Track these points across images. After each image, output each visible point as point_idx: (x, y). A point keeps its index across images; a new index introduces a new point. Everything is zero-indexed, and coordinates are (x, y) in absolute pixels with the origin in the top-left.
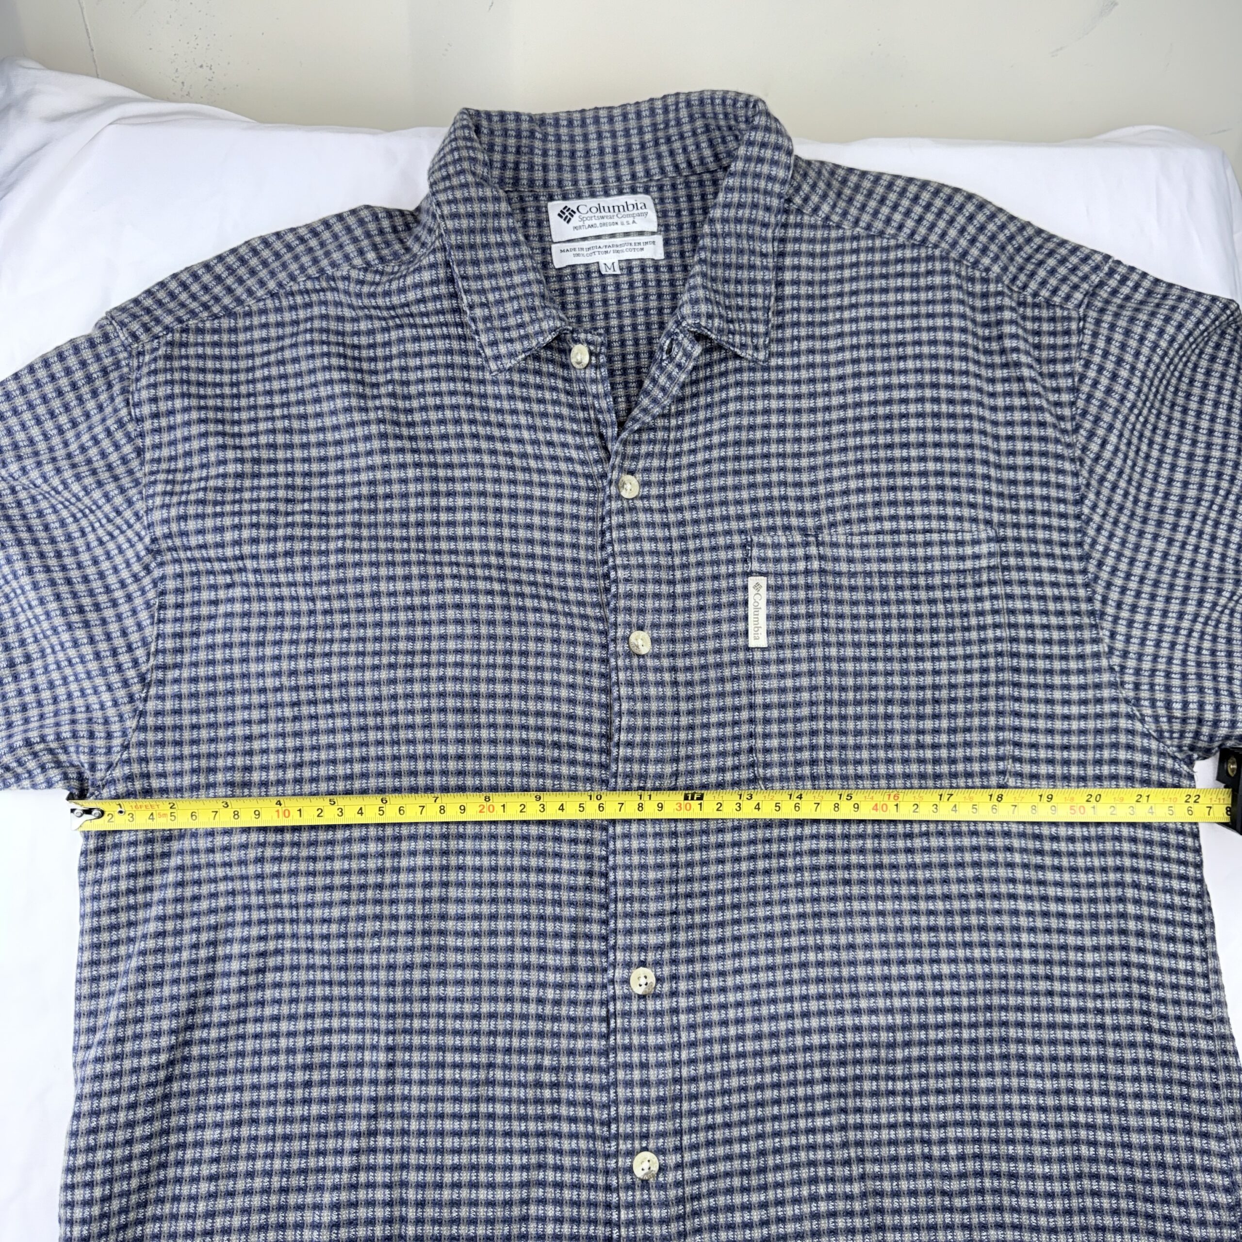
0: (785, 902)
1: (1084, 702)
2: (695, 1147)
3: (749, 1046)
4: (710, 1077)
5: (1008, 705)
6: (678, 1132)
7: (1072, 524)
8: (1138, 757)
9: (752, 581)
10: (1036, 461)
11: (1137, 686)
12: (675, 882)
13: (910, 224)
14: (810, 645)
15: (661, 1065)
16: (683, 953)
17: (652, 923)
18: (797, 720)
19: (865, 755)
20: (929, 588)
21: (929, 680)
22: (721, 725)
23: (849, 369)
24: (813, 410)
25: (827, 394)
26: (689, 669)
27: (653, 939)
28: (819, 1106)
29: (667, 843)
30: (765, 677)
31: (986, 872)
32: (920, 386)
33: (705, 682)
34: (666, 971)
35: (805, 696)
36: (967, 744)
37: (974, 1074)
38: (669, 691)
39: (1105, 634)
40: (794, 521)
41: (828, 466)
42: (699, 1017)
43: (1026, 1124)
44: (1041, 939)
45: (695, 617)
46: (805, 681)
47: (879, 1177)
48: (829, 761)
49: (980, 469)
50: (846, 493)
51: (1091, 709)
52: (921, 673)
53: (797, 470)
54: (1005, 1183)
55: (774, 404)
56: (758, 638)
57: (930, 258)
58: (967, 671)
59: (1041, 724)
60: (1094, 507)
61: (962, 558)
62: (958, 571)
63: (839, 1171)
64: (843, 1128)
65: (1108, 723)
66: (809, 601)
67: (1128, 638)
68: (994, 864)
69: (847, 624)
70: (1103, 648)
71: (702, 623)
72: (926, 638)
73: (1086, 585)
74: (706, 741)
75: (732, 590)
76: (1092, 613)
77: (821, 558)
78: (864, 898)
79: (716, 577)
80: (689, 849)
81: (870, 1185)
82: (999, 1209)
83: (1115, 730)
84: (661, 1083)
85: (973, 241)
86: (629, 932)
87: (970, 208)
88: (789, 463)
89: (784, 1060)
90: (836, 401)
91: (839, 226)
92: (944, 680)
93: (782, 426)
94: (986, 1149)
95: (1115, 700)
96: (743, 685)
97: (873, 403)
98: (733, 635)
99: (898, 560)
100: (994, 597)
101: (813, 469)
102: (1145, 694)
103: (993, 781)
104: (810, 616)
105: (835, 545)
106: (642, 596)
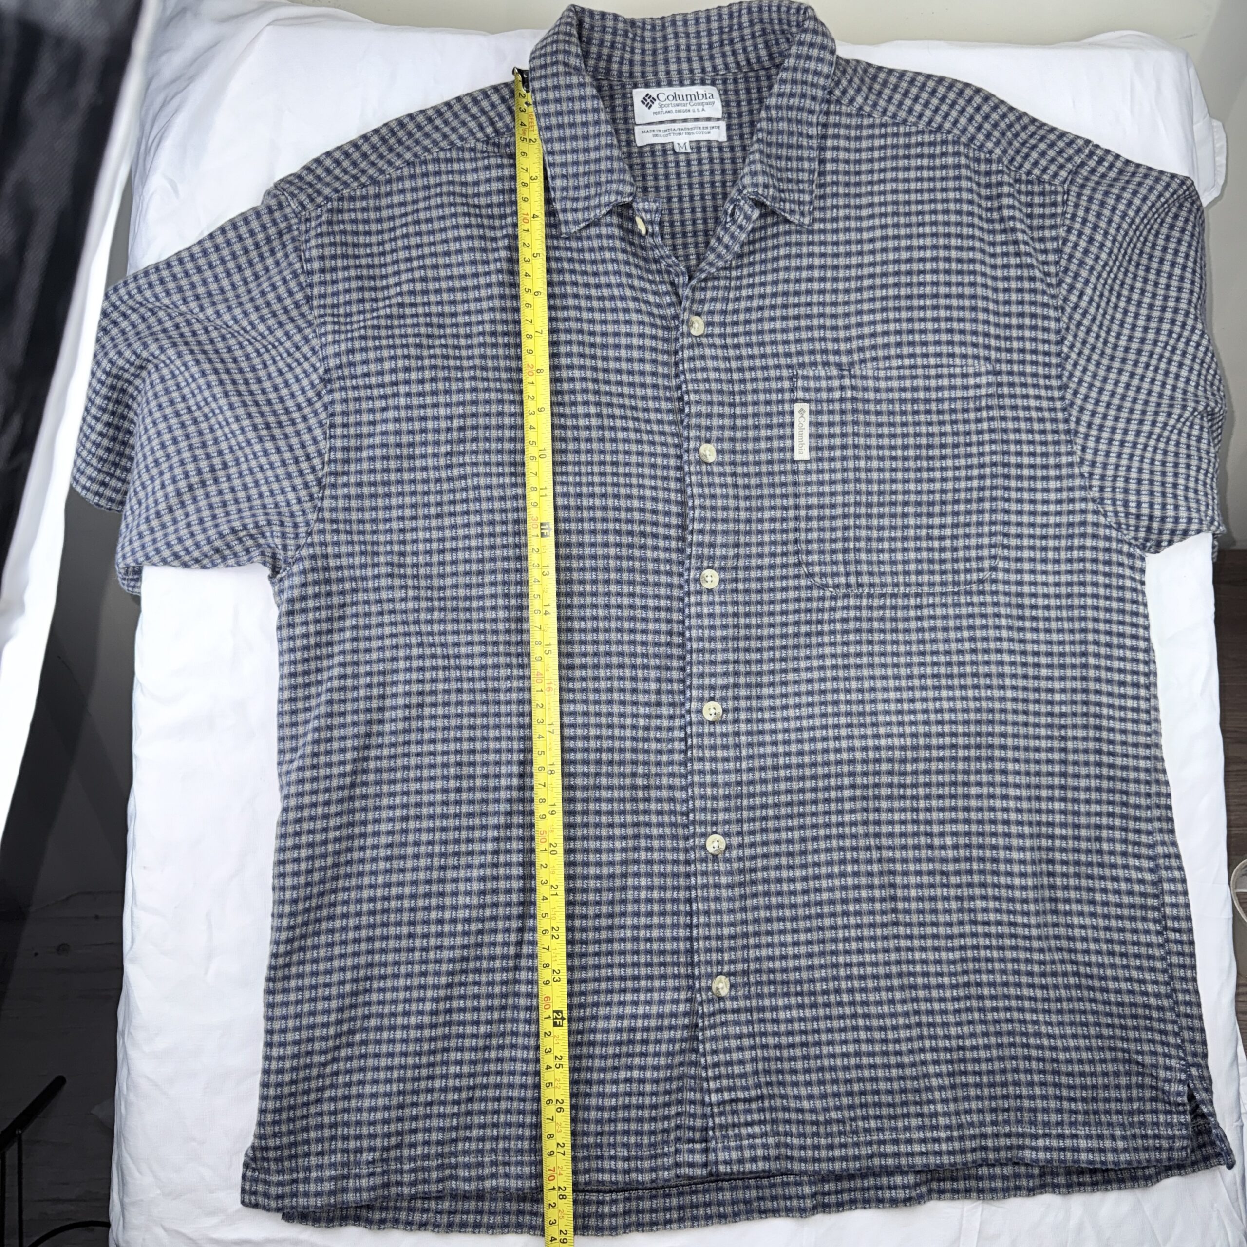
0: (822, 657)
1: (1059, 502)
2: (752, 833)
3: (794, 760)
4: (764, 781)
5: (1000, 505)
6: (740, 821)
7: (1054, 360)
8: (1101, 544)
9: (797, 407)
10: (1027, 309)
11: (1102, 489)
12: (736, 638)
13: (928, 113)
14: (844, 458)
15: (727, 772)
16: (743, 692)
17: (720, 669)
18: (833, 518)
19: (886, 545)
20: (940, 412)
21: (938, 486)
22: (773, 520)
23: (878, 233)
24: (848, 267)
25: (860, 253)
26: (746, 475)
27: (720, 681)
28: (847, 806)
29: (730, 609)
30: (807, 484)
31: (978, 634)
32: (935, 247)
33: (760, 486)
34: (730, 704)
35: (839, 499)
36: (967, 536)
37: (966, 784)
38: (731, 491)
39: (1077, 448)
40: (832, 358)
41: (860, 313)
42: (755, 739)
43: (1006, 822)
44: (1021, 683)
45: (751, 434)
46: (839, 488)
47: (892, 860)
48: (858, 550)
49: (981, 316)
50: (873, 335)
51: (1065, 507)
52: (931, 480)
53: (834, 316)
54: (989, 866)
55: (817, 261)
56: (802, 452)
57: (944, 142)
58: (969, 478)
59: (1026, 519)
60: (1071, 347)
61: (966, 388)
62: (963, 398)
63: (863, 855)
64: (865, 823)
65: (1078, 518)
66: (843, 423)
67: (1096, 451)
68: (985, 627)
69: (873, 441)
70: (1076, 459)
71: (757, 440)
72: (936, 452)
73: (1064, 409)
74: (760, 532)
75: (782, 413)
76: (1067, 432)
77: (854, 388)
78: (883, 654)
79: (768, 403)
80: (747, 615)
81: (886, 867)
82: (983, 885)
83: (1083, 523)
84: (727, 784)
85: (979, 128)
86: (701, 675)
87: (977, 100)
88: (828, 310)
89: (820, 771)
90: (867, 259)
91: (870, 115)
92: (950, 485)
93: (823, 279)
94: (975, 840)
95: (1084, 500)
96: (790, 490)
98: (782, 450)
99: (915, 389)
100: (991, 419)
101: (847, 315)
102: (1108, 495)
103: (987, 564)
104: (844, 435)
105: (864, 378)
106: (709, 416)
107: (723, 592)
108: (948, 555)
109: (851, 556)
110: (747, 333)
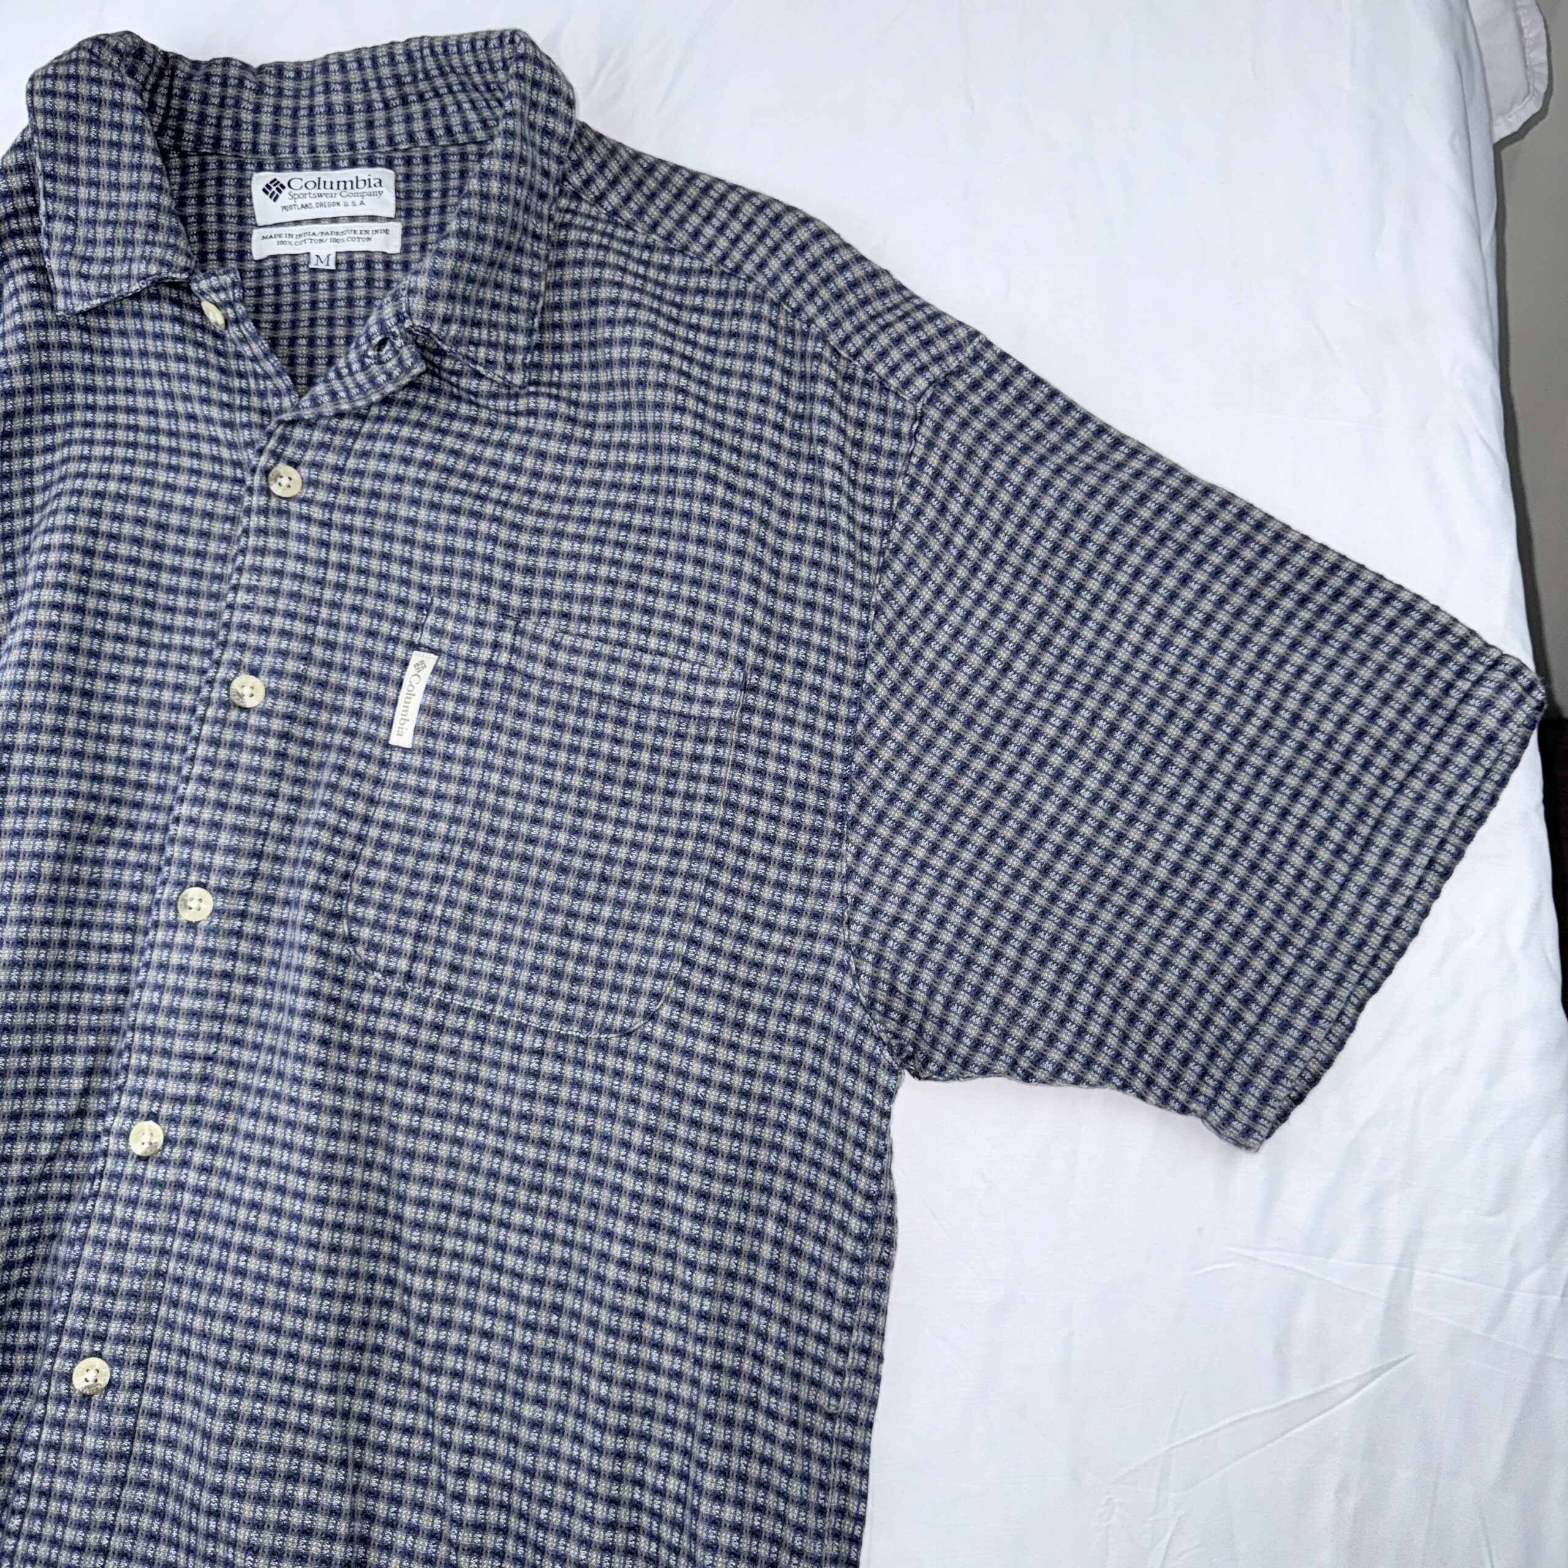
4: (197, 1285)
5: (693, 908)
7: (847, 692)
9: (416, 657)
10: (820, 597)
11: (866, 932)
12: (219, 1018)
13: (723, 243)
14: (468, 762)
15: (144, 1250)
16: (210, 1115)
17: (176, 1066)
18: (423, 856)
19: (498, 927)
20: (640, 728)
24: (561, 459)
26: (308, 743)
27: (173, 1088)
30: (397, 787)
34: (183, 1132)
35: (442, 827)
38: (270, 764)
39: (848, 850)
40: (495, 594)
41: (559, 534)
42: (208, 1204)
45: (334, 677)
46: (448, 807)
48: (446, 922)
50: (571, 577)
51: (798, 944)
56: (403, 735)
57: (741, 294)
58: (655, 850)
59: (728, 945)
61: (689, 699)
62: (681, 715)
65: (812, 969)
66: (482, 703)
69: (522, 746)
70: (842, 867)
73: (845, 779)
75: (388, 659)
76: (840, 817)
77: (514, 650)
79: (372, 634)
83: (817, 980)
84: (139, 1273)
85: (800, 280)
86: (143, 1072)
87: (803, 234)
88: (509, 515)
91: (629, 227)
95: (832, 940)
96: (366, 788)
98: (376, 719)
99: (609, 679)
101: (538, 531)
102: (872, 945)
103: (642, 1004)
104: (477, 723)
105: (536, 638)
106: (265, 631)
107: (213, 931)
108: (589, 972)
109: (433, 930)
110: (370, 513)
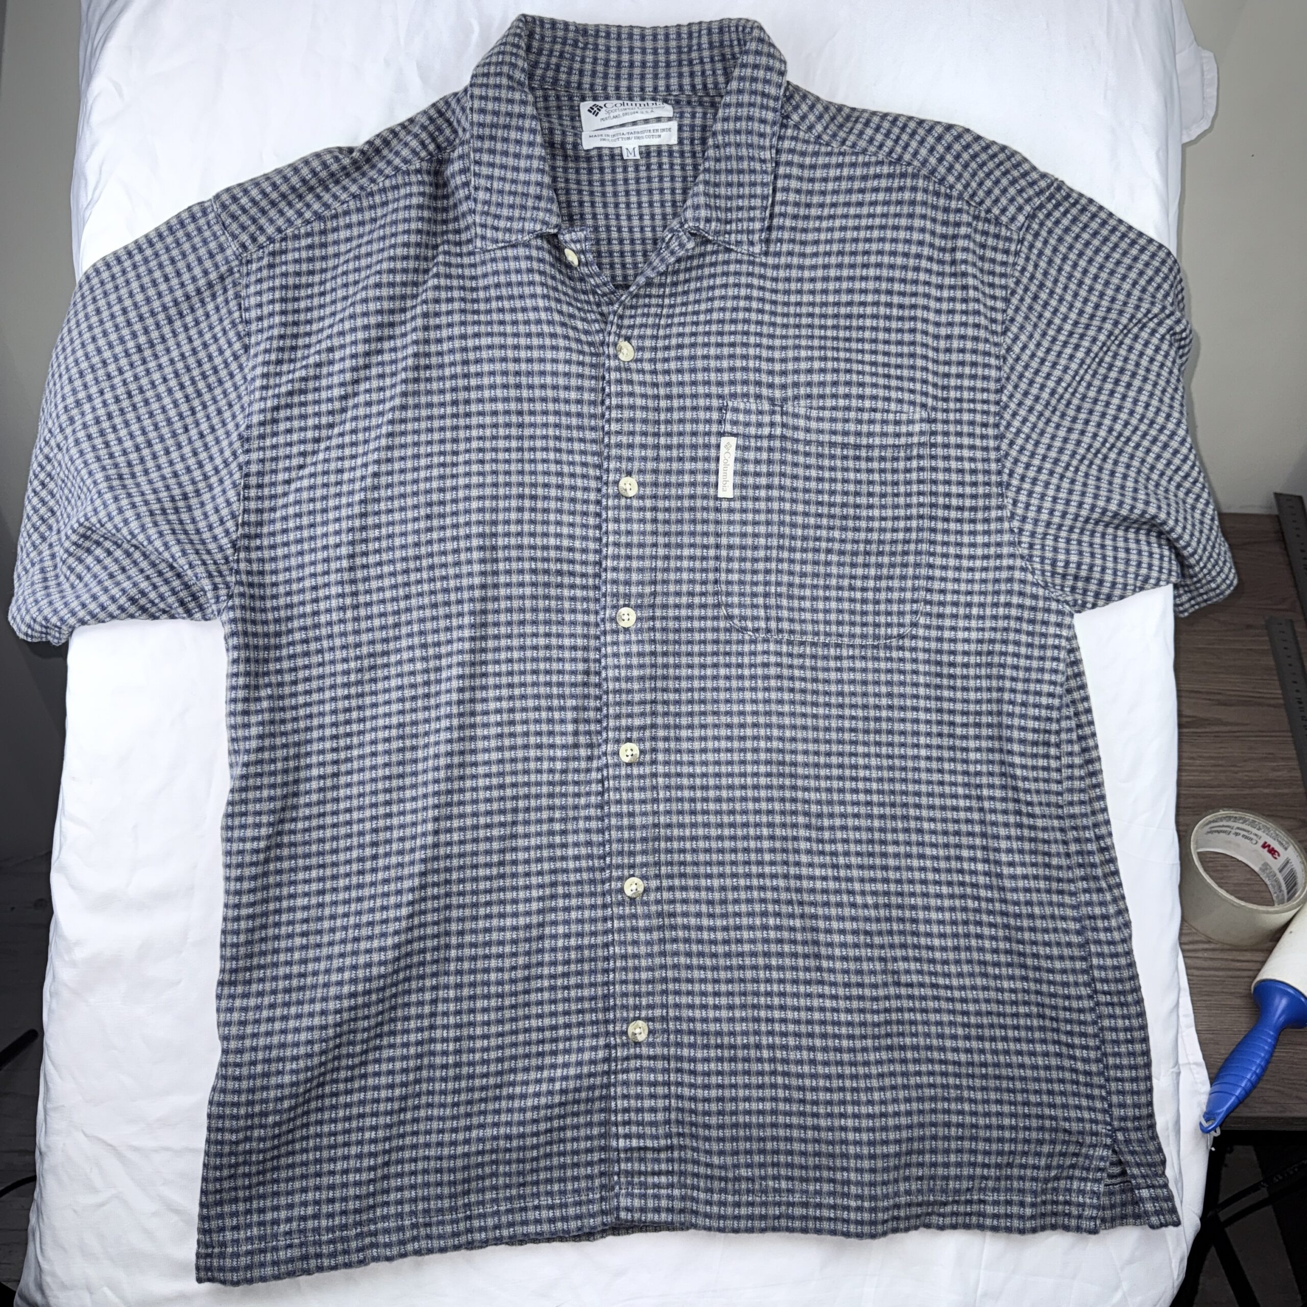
0: (742, 701)
1: (986, 557)
3: (712, 806)
4: (682, 825)
5: (925, 559)
6: (657, 864)
7: (992, 409)
8: (1028, 602)
9: (724, 440)
10: (968, 357)
11: (1031, 546)
12: (654, 678)
14: (769, 499)
15: (644, 814)
16: (661, 733)
17: (637, 709)
18: (755, 560)
19: (808, 592)
20: (869, 459)
21: (862, 536)
22: (692, 558)
23: (820, 273)
24: (787, 304)
25: (800, 292)
26: (668, 510)
27: (637, 722)
29: (648, 648)
30: (730, 523)
31: (896, 690)
32: (877, 291)
33: (680, 522)
34: (648, 746)
35: (762, 541)
36: (889, 589)
37: (883, 842)
38: (649, 527)
39: (1008, 502)
40: (765, 391)
41: (797, 347)
42: (673, 781)
43: (924, 882)
44: (935, 741)
45: (675, 466)
46: (762, 529)
47: (815, 917)
48: (779, 595)
49: (920, 362)
50: (810, 371)
51: (992, 563)
52: (857, 529)
53: (771, 348)
54: (908, 927)
55: (755, 293)
56: (726, 490)
58: (895, 530)
59: (950, 574)
60: (1011, 396)
61: (898, 435)
62: (894, 446)
63: (784, 909)
64: (786, 876)
65: (1004, 575)
66: (770, 462)
67: (1027, 506)
68: (903, 684)
69: (800, 484)
70: (1006, 513)
71: (681, 472)
72: (864, 500)
73: (998, 461)
74: (679, 570)
75: (707, 446)
76: (999, 484)
77: (784, 425)
78: (804, 703)
79: (694, 434)
80: (665, 654)
81: (808, 923)
82: (904, 946)
83: (1010, 580)
84: (645, 827)
86: (618, 717)
92: (875, 536)
94: (894, 900)
95: (1012, 556)
97: (837, 304)
98: (706, 485)
99: (846, 433)
100: (921, 469)
101: (784, 349)
102: (1037, 553)
103: (908, 619)
104: (770, 474)
105: (796, 416)
106: (631, 446)
107: (639, 631)
108: (870, 607)
109: (772, 601)
110: (679, 358)
